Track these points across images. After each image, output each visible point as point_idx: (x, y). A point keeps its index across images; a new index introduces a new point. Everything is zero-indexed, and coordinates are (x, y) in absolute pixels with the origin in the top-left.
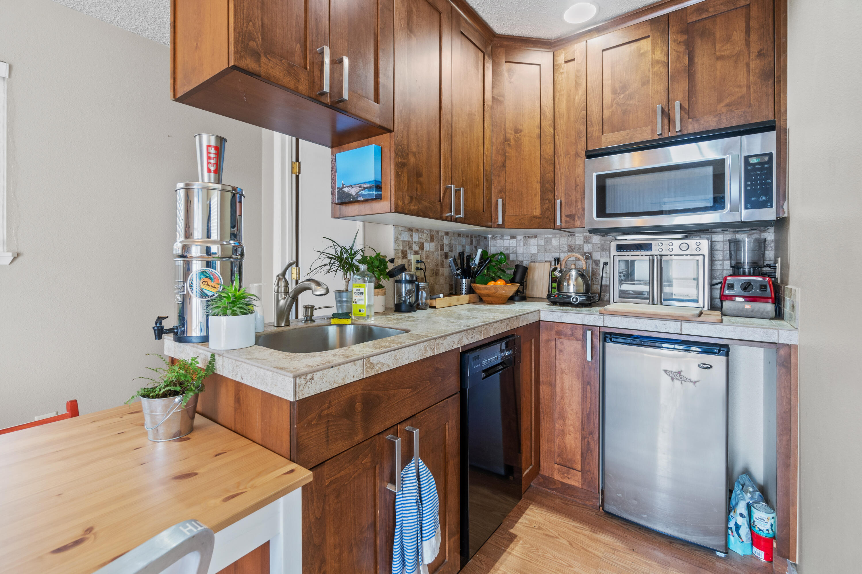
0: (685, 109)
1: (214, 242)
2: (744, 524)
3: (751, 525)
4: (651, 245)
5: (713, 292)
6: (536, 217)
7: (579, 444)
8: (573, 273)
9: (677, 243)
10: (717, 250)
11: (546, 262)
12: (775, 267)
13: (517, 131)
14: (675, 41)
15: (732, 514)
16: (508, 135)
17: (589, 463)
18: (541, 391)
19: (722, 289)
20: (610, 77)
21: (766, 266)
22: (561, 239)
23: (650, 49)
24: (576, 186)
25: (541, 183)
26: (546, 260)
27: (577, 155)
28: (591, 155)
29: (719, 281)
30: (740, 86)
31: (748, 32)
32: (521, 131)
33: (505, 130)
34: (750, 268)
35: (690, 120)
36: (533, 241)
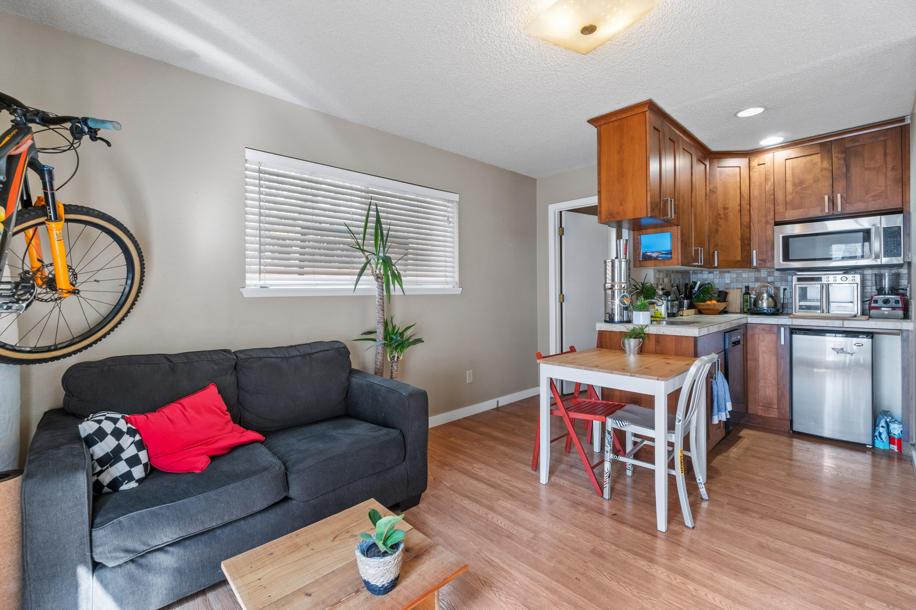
0: (844, 198)
1: (623, 283)
2: (884, 432)
3: (889, 433)
4: (821, 278)
5: (865, 306)
6: (738, 261)
7: (775, 393)
8: (765, 295)
9: (839, 277)
10: (867, 280)
11: (737, 288)
12: (906, 290)
13: (725, 209)
14: (836, 157)
15: (877, 428)
16: (719, 212)
17: (782, 404)
18: (748, 364)
19: (870, 304)
20: (791, 176)
21: (901, 289)
22: (749, 273)
23: (819, 160)
24: (767, 242)
25: (741, 240)
26: (738, 287)
27: (767, 223)
28: (777, 224)
29: (869, 299)
30: (880, 186)
31: (885, 154)
32: (728, 208)
33: (717, 209)
34: (889, 291)
35: (847, 204)
36: (727, 275)
